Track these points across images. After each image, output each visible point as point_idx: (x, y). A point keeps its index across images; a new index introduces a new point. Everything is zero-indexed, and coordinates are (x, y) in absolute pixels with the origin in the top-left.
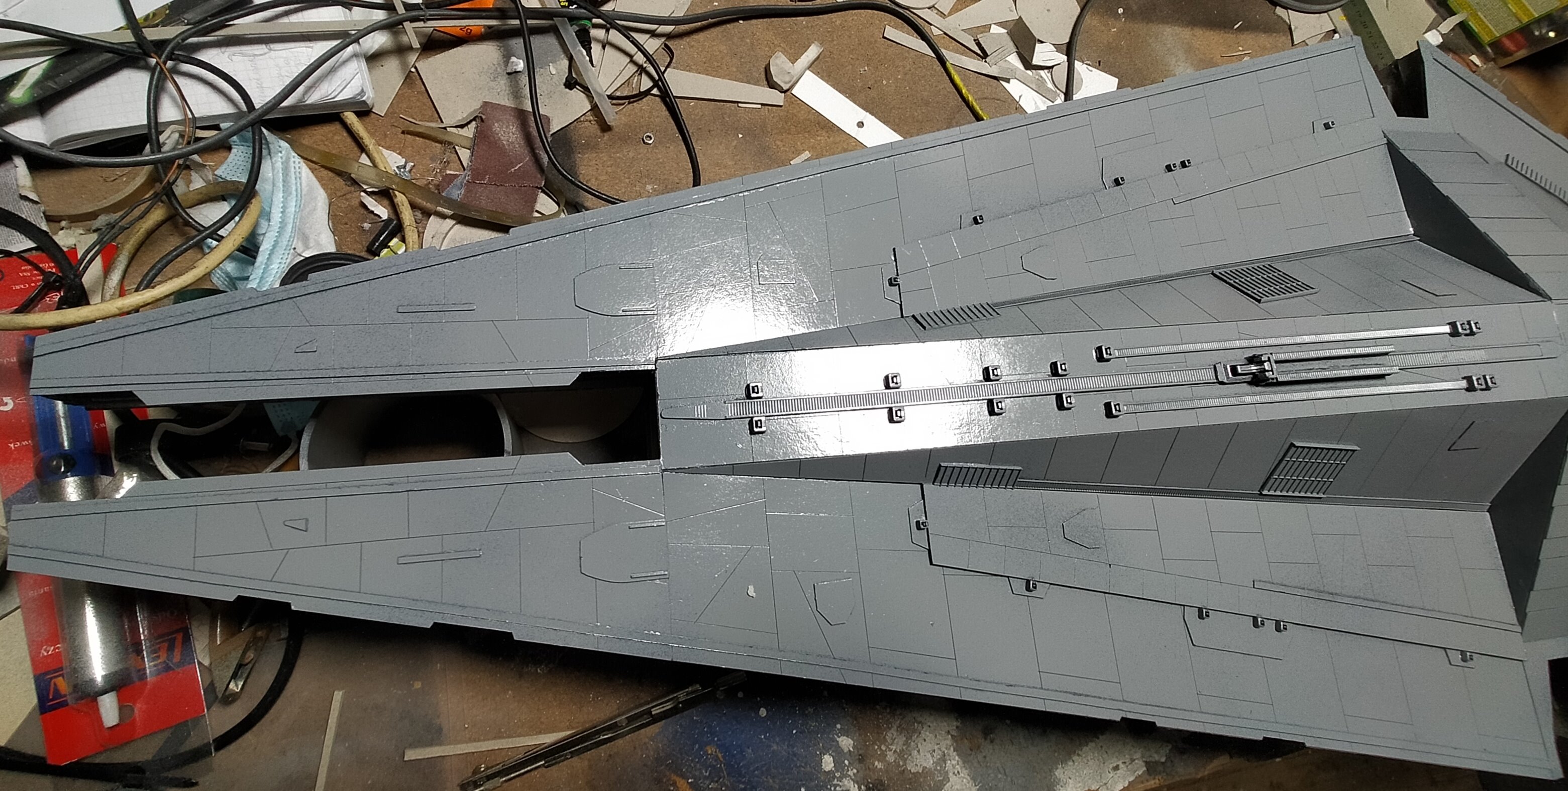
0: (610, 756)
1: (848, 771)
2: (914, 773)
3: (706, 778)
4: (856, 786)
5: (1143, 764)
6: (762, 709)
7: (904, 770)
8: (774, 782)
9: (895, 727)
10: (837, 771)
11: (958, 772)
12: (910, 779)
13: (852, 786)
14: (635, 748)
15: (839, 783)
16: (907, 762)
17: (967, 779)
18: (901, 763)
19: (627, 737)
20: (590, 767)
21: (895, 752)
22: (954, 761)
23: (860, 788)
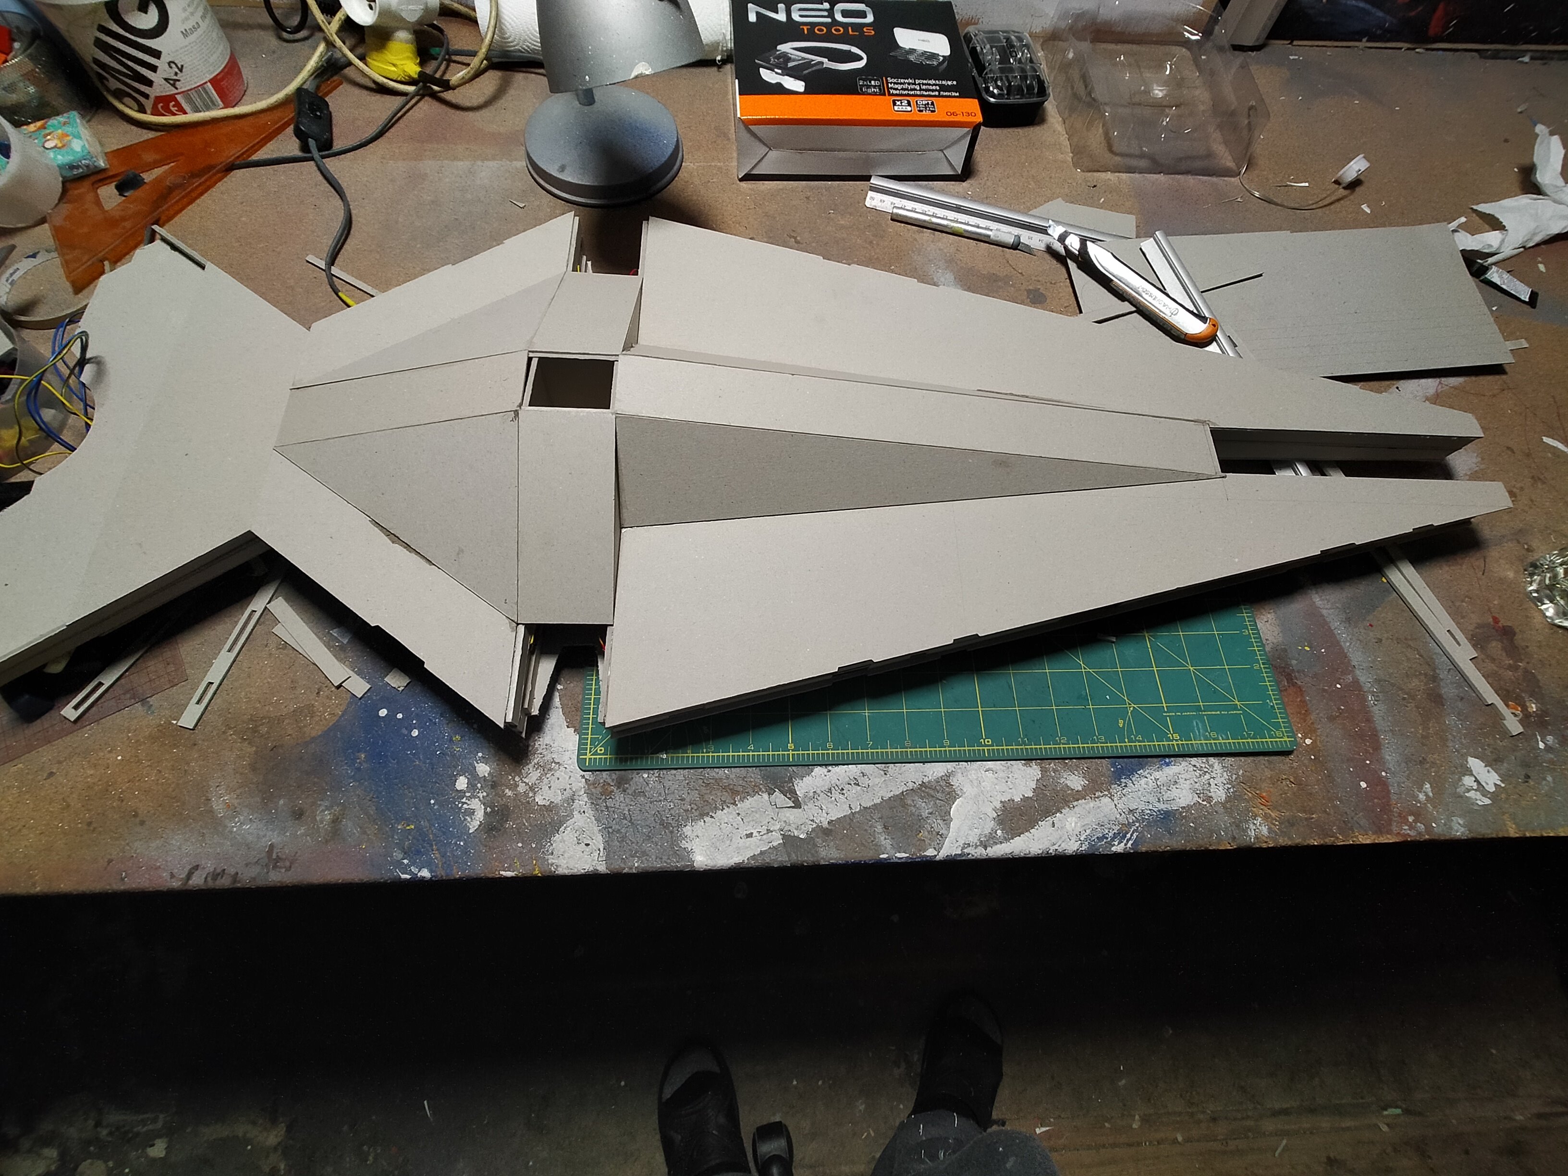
1: (479, 792)
2: (540, 805)
4: (483, 807)
5: (781, 837)
7: (531, 801)
10: (469, 791)
11: (584, 812)
12: (535, 809)
13: (478, 806)
15: (467, 801)
16: (537, 794)
17: (591, 819)
18: (531, 795)
21: (527, 784)
22: (583, 801)
23: (486, 809)
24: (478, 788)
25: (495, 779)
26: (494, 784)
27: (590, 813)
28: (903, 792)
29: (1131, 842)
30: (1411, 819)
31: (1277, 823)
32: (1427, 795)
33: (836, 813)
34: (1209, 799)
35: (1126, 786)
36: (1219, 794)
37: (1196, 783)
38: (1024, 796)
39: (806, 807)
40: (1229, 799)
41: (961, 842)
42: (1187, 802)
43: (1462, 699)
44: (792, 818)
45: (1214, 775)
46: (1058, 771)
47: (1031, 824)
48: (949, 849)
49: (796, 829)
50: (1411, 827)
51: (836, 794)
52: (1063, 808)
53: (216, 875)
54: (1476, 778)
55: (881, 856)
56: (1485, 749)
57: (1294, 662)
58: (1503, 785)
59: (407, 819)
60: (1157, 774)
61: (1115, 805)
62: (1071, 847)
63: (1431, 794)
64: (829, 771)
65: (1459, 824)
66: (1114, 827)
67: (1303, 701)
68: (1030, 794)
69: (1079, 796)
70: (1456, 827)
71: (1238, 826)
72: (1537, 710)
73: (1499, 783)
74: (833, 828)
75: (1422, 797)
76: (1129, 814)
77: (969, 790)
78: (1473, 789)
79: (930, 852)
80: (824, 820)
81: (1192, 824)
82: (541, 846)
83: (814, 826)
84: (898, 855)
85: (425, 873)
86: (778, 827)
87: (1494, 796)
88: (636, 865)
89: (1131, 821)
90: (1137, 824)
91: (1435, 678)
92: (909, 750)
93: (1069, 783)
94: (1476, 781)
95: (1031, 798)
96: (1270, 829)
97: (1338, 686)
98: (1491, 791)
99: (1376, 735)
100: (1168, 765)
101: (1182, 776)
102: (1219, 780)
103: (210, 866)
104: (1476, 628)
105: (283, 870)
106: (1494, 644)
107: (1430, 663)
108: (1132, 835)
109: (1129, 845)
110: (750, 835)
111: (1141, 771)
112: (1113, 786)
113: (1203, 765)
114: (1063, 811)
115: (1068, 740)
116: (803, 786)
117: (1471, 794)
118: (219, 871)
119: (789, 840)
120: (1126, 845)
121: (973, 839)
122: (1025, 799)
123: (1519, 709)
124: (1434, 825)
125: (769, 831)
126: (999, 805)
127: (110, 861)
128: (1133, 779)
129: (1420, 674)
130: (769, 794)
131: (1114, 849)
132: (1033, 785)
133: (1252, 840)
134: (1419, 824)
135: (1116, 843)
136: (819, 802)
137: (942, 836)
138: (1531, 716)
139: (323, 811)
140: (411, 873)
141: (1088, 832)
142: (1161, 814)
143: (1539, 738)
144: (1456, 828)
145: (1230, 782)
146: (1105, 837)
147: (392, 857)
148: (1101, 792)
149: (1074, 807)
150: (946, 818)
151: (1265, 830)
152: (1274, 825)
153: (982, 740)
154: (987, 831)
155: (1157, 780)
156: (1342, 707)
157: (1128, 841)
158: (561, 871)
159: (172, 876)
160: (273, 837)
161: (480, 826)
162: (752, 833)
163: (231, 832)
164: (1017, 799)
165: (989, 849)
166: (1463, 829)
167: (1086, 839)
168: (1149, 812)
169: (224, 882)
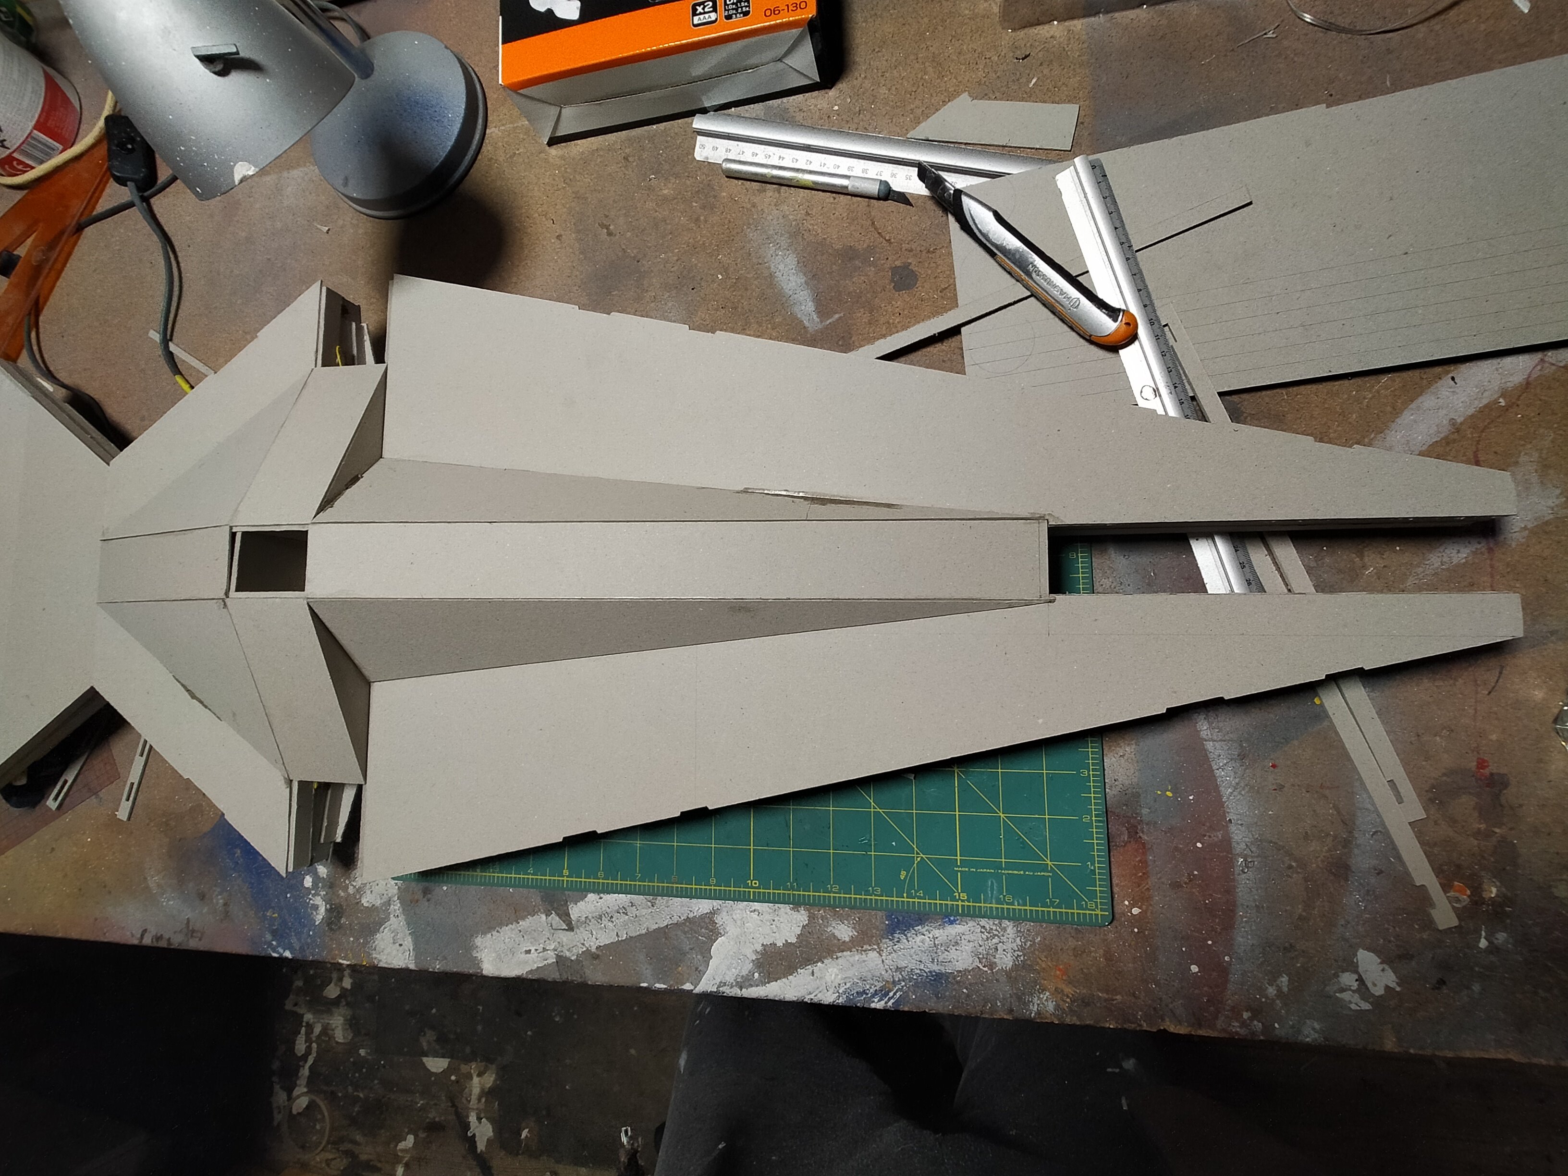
1: (320, 891)
2: (365, 906)
4: (324, 903)
7: (358, 903)
10: (313, 889)
11: (398, 915)
12: (362, 909)
13: (321, 903)
15: (313, 898)
16: (362, 897)
17: (403, 922)
18: (358, 897)
21: (355, 887)
22: (396, 907)
23: (326, 906)
24: (320, 887)
25: (331, 880)
26: (331, 885)
27: (402, 918)
28: (667, 926)
29: (892, 1001)
30: (1246, 1015)
31: (1068, 1000)
32: (1279, 990)
33: (606, 939)
34: (992, 966)
35: (898, 942)
36: (1005, 960)
37: (981, 946)
38: (786, 941)
39: (578, 931)
40: (1015, 967)
41: (718, 981)
42: (965, 966)
43: (1380, 872)
44: (565, 939)
45: (1004, 939)
46: (827, 918)
47: (791, 970)
48: (706, 984)
49: (568, 950)
50: (1243, 1024)
51: (605, 921)
52: (825, 958)
53: (159, 938)
54: (1360, 976)
55: (642, 985)
56: (1390, 941)
57: (1145, 811)
58: (1398, 989)
59: (273, 908)
60: (937, 933)
61: (883, 961)
62: (828, 998)
63: (1285, 989)
64: (601, 898)
65: (1314, 1029)
66: (876, 983)
67: (1144, 862)
68: (793, 940)
69: (844, 947)
70: (1306, 1030)
71: (1019, 998)
72: (1497, 895)
73: (1392, 985)
74: (600, 953)
75: (1271, 991)
76: (896, 972)
77: (732, 930)
78: (1350, 990)
79: (688, 986)
80: (593, 944)
81: (965, 990)
82: (366, 943)
83: (585, 949)
84: (658, 985)
85: (288, 954)
86: (553, 947)
87: (1378, 1002)
88: (438, 967)
89: (897, 979)
90: (903, 984)
91: (1347, 843)
92: (675, 885)
93: (837, 933)
94: (1360, 980)
95: (793, 944)
96: (1057, 1007)
97: (1199, 845)
98: (1377, 994)
99: (1232, 911)
100: (951, 923)
101: (967, 937)
102: (1009, 946)
103: (153, 931)
104: (1444, 774)
105: (197, 939)
106: (1464, 798)
107: (1348, 823)
108: (895, 994)
109: (890, 1004)
110: (528, 952)
111: (920, 927)
112: (884, 941)
113: (994, 928)
114: (826, 961)
115: (840, 889)
116: (577, 911)
117: (1346, 996)
118: (159, 935)
119: (561, 960)
120: (886, 1003)
121: (730, 978)
122: (787, 944)
123: (1468, 892)
124: (1276, 1025)
125: (544, 950)
126: (759, 948)
127: (96, 919)
128: (909, 935)
129: (1328, 835)
130: (546, 915)
131: (873, 1005)
132: (798, 931)
133: (1033, 1015)
134: (1255, 1022)
135: (876, 1000)
136: (590, 927)
137: (699, 973)
138: (1483, 903)
139: (217, 895)
140: (278, 952)
141: (848, 985)
142: (932, 976)
143: (1483, 933)
144: (1306, 1032)
145: (1022, 948)
146: (864, 992)
147: (265, 938)
148: (870, 945)
149: (837, 958)
150: (707, 957)
151: (1051, 1007)
152: (1065, 1002)
153: (749, 881)
154: (744, 972)
155: (935, 938)
156: (1196, 873)
157: (890, 999)
158: (381, 965)
159: (133, 936)
160: (188, 913)
161: (323, 919)
162: (530, 950)
163: (162, 906)
164: (780, 944)
165: (744, 990)
166: (1317, 1035)
167: (845, 992)
168: (918, 971)
169: (163, 944)
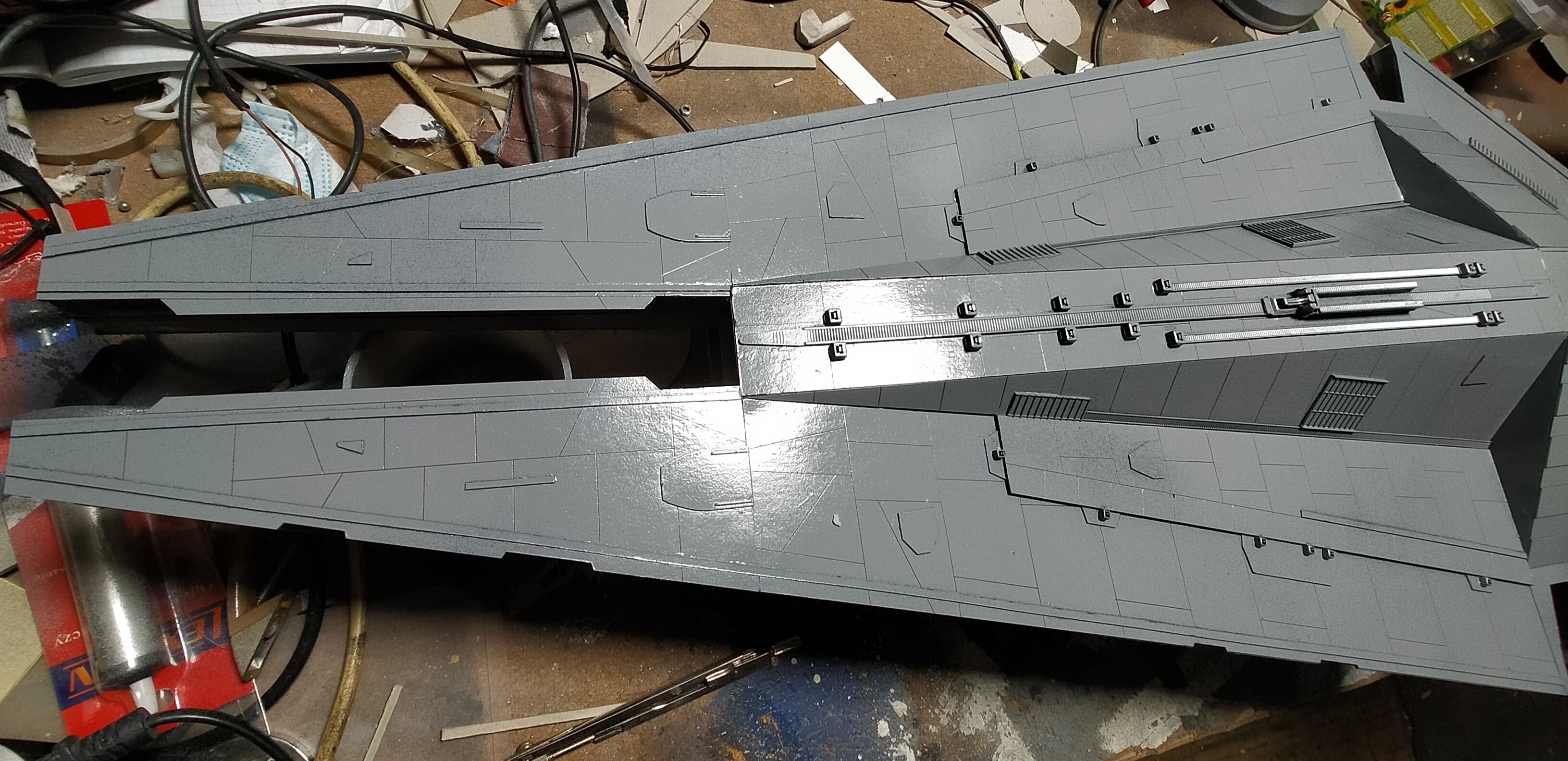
0: (663, 729)
1: (903, 735)
2: (967, 736)
3: (761, 749)
4: (912, 751)
5: (1179, 719)
6: (816, 676)
7: (957, 733)
8: (831, 750)
9: (947, 690)
10: (893, 737)
11: (1009, 733)
12: (964, 742)
13: (908, 751)
14: (688, 719)
15: (895, 748)
16: (961, 724)
17: (1018, 740)
18: (955, 726)
19: (680, 708)
20: (642, 742)
21: (947, 714)
22: (1005, 722)
23: (915, 753)
24: (901, 730)
25: (915, 716)
26: (916, 722)
27: (1015, 734)
162: (1156, 721)
